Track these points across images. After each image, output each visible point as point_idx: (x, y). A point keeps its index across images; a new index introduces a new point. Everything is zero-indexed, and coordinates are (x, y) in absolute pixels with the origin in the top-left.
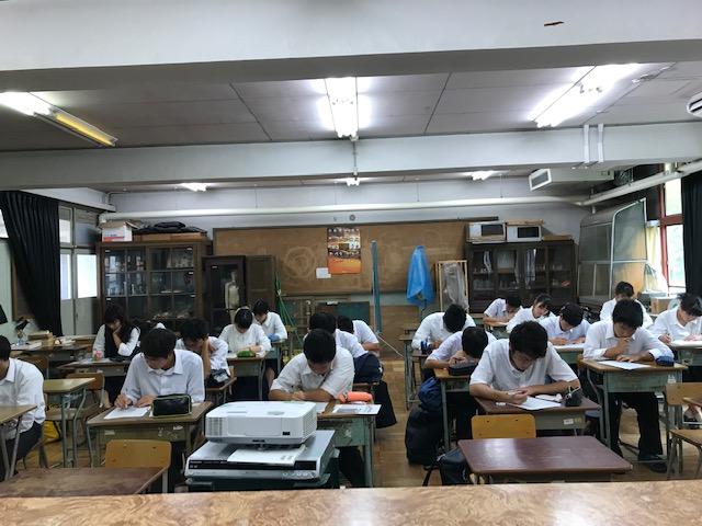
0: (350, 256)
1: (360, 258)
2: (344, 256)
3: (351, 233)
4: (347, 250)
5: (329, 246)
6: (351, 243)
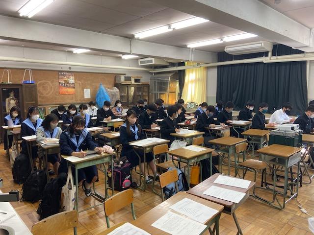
0: (70, 87)
1: (74, 88)
2: (67, 86)
3: (70, 75)
4: (69, 83)
5: (60, 81)
6: (70, 81)
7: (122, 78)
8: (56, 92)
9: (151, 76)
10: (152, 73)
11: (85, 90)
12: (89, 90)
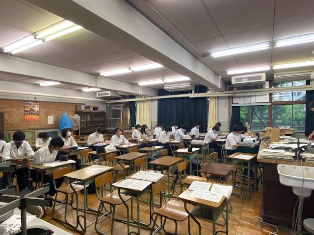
0: (35, 114)
1: (38, 115)
2: (32, 114)
3: (35, 104)
4: (34, 111)
5: (25, 109)
6: (35, 109)
7: (83, 107)
8: (22, 119)
9: (106, 105)
10: (107, 104)
11: (49, 117)
12: (52, 117)
